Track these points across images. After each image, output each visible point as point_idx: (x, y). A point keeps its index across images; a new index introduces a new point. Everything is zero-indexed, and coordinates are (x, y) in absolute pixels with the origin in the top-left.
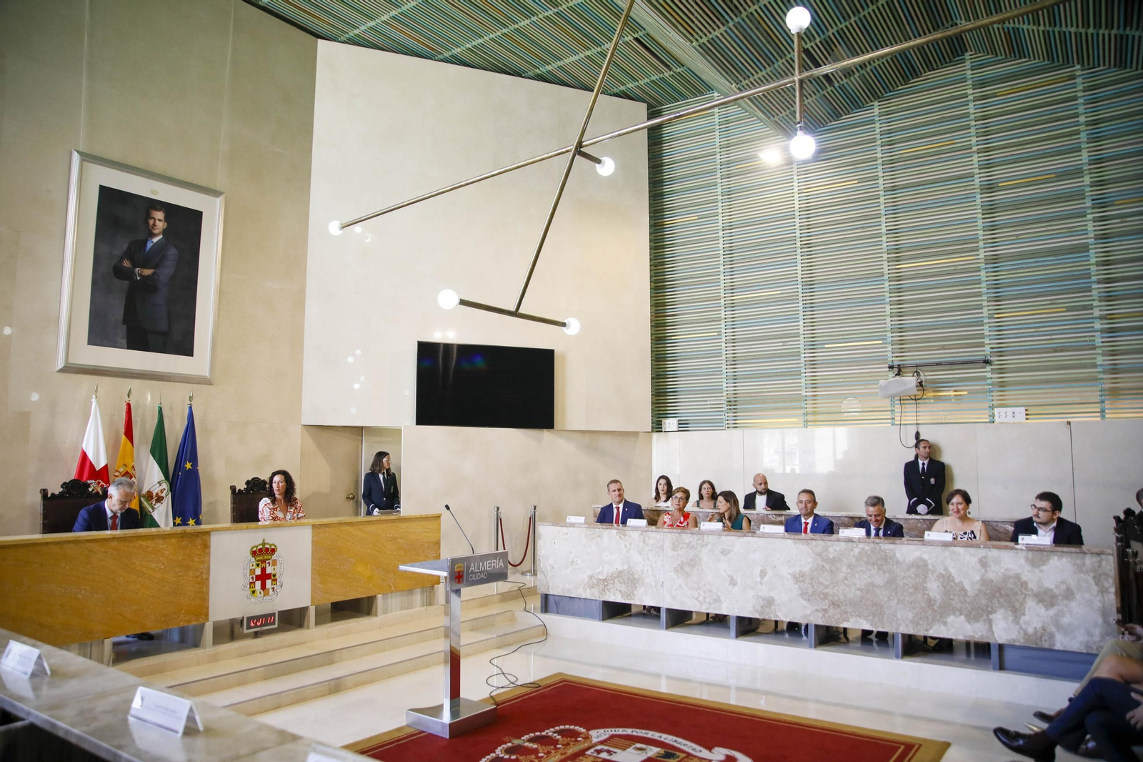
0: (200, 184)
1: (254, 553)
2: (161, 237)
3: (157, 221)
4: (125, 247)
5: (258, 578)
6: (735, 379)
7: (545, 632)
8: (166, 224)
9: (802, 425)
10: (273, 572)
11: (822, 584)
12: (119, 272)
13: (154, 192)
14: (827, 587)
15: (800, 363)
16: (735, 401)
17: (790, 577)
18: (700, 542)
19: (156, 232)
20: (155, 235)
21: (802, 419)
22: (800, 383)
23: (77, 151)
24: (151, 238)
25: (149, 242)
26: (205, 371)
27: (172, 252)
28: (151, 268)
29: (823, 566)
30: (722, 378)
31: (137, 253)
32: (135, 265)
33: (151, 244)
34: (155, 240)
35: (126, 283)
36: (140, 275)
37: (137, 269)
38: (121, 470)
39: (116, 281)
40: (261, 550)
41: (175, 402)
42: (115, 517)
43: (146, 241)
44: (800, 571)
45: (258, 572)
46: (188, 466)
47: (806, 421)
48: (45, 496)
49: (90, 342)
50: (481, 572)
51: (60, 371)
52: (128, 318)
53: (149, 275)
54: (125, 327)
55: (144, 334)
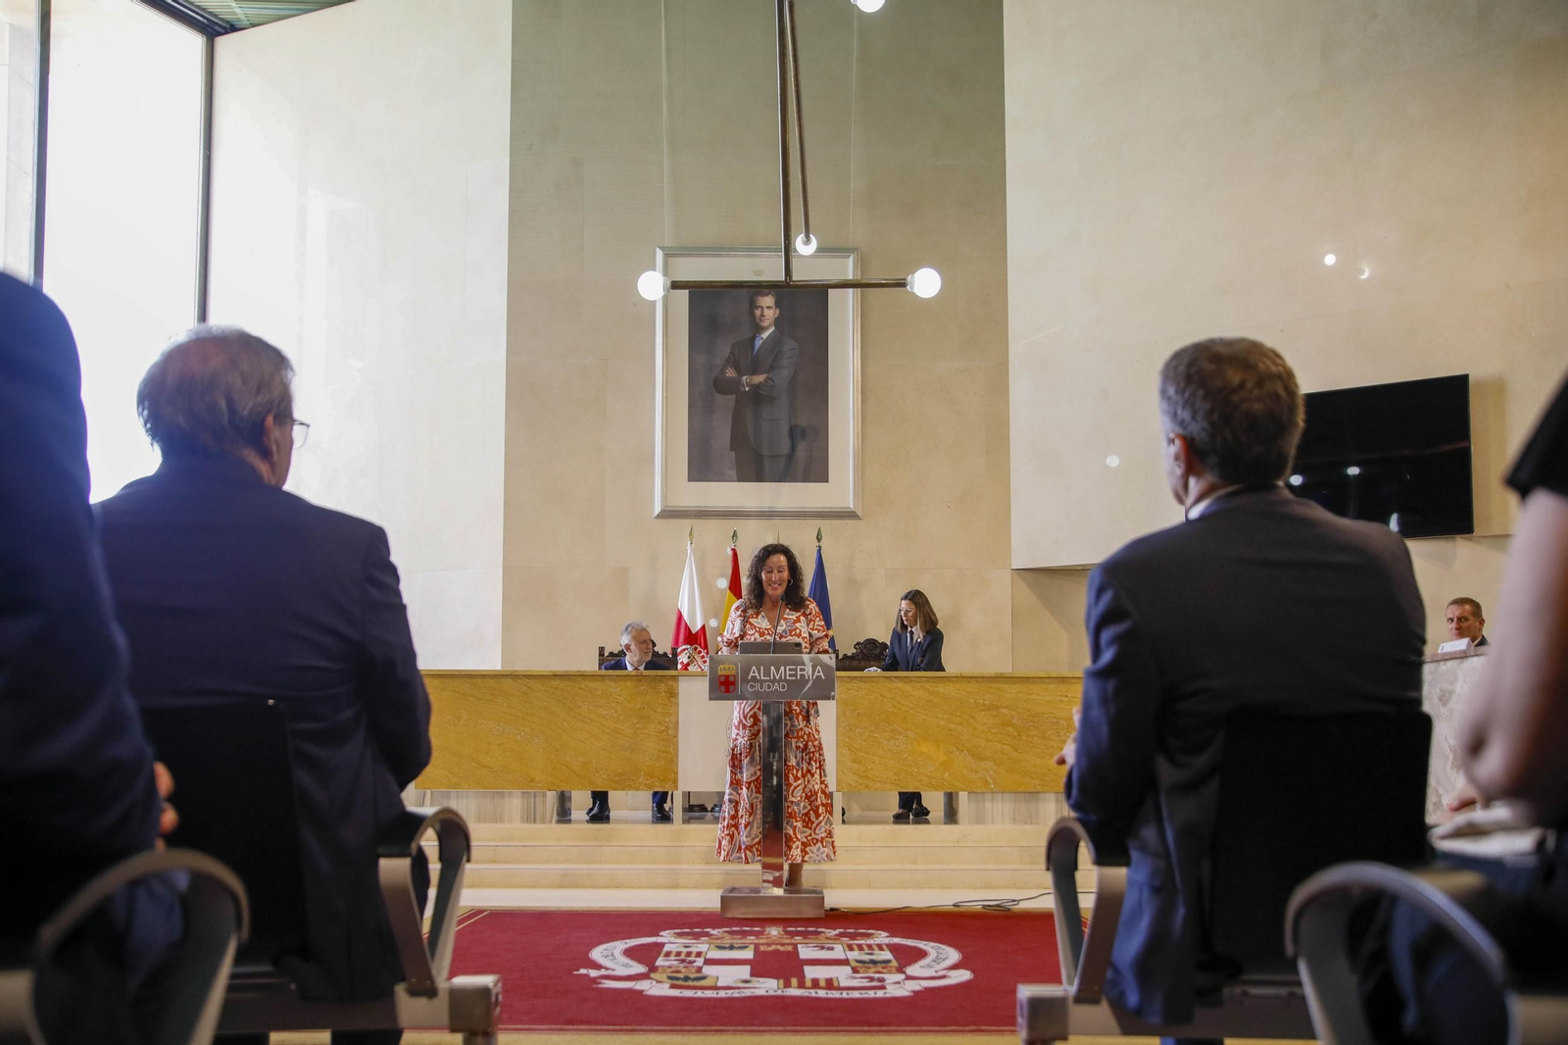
2: (772, 329)
3: (765, 310)
4: (727, 353)
8: (778, 312)
12: (721, 386)
13: (758, 273)
19: (765, 324)
20: (764, 329)
23: (661, 248)
24: (760, 334)
25: (757, 339)
26: (850, 503)
27: (789, 345)
28: (763, 373)
31: (747, 358)
32: (740, 373)
33: (761, 342)
34: (765, 335)
36: (749, 384)
37: (745, 377)
43: (753, 339)
48: (601, 654)
49: (691, 479)
50: (774, 681)
51: (659, 516)
52: (738, 442)
53: (761, 383)
54: (733, 453)
55: (759, 459)
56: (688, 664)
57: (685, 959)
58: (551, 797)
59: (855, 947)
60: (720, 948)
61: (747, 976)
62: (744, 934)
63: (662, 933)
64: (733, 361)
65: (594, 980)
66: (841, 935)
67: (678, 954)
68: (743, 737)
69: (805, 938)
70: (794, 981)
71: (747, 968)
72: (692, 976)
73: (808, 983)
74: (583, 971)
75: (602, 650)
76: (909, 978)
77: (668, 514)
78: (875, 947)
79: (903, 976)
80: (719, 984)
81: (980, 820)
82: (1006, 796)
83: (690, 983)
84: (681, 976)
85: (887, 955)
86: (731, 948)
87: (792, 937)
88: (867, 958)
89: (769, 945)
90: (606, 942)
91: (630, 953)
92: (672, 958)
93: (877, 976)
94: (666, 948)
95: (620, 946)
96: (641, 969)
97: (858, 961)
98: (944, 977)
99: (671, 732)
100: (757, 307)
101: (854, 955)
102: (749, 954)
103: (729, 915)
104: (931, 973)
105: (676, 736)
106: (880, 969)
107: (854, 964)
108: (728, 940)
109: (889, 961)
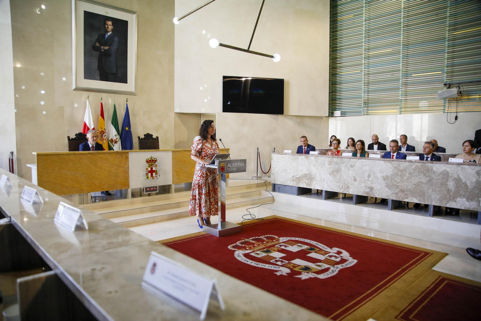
0: (126, 9)
1: (147, 162)
2: (111, 32)
3: (109, 25)
4: (96, 37)
5: (149, 172)
6: (368, 92)
7: (273, 200)
8: (113, 27)
9: (399, 113)
10: (156, 170)
11: (396, 181)
12: (95, 48)
13: (107, 13)
14: (398, 183)
15: (399, 84)
16: (368, 102)
17: (381, 178)
18: (341, 161)
19: (109, 30)
20: (109, 32)
21: (399, 110)
22: (399, 93)
24: (107, 33)
25: (106, 35)
26: (133, 90)
27: (116, 39)
28: (108, 46)
29: (397, 173)
30: (362, 92)
31: (102, 40)
32: (101, 45)
33: (107, 36)
34: (109, 34)
35: (98, 53)
36: (103, 49)
37: (102, 47)
39: (94, 52)
40: (150, 160)
41: (120, 102)
42: (93, 147)
44: (386, 175)
45: (149, 169)
46: (127, 129)
47: (401, 111)
48: (69, 139)
49: (84, 79)
50: (233, 167)
51: (74, 90)
52: (100, 67)
53: (107, 49)
54: (98, 71)
55: (107, 74)
68: (203, 180)
75: (69, 137)
77: (77, 89)
100: (106, 24)
105: (128, 171)
106: (321, 252)
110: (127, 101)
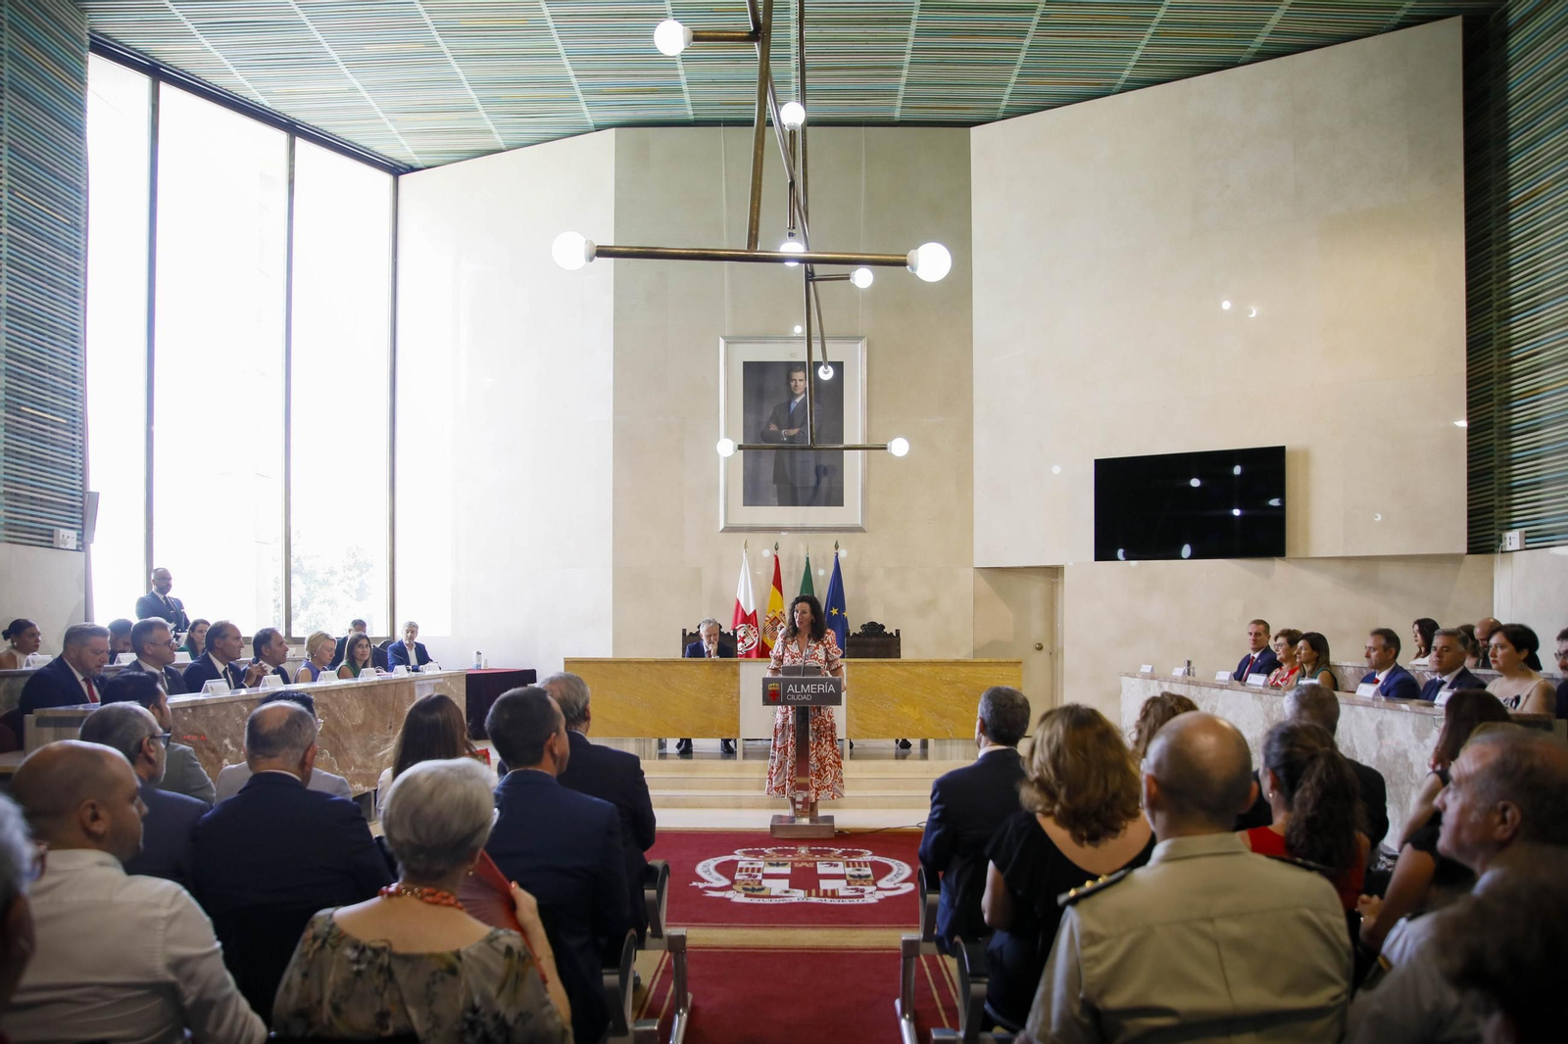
2: (803, 397)
3: (798, 382)
4: (771, 412)
12: (768, 436)
13: (792, 355)
19: (798, 392)
20: (798, 395)
23: (722, 336)
24: (794, 400)
25: (792, 403)
26: (858, 521)
28: (796, 428)
31: (785, 416)
32: (780, 428)
33: (794, 406)
34: (798, 400)
36: (786, 436)
37: (783, 431)
38: (771, 615)
43: (789, 403)
46: (834, 612)
48: (684, 634)
49: (745, 504)
50: (803, 694)
51: (722, 531)
52: (778, 477)
53: (796, 435)
54: (775, 486)
55: (794, 490)
56: (744, 637)
57: (751, 872)
58: (655, 742)
59: (851, 864)
60: (771, 865)
61: (787, 888)
62: (785, 852)
63: (736, 852)
64: (775, 419)
65: (702, 891)
66: (844, 853)
67: (747, 870)
69: (822, 856)
70: (814, 892)
71: (786, 882)
72: (757, 887)
73: (821, 894)
74: (694, 884)
75: (684, 631)
76: (879, 889)
77: (728, 529)
78: (862, 864)
79: (875, 888)
80: (772, 894)
81: (942, 757)
82: (961, 741)
83: (756, 893)
84: (750, 887)
85: (868, 871)
86: (778, 865)
87: (813, 856)
88: (856, 873)
89: (800, 862)
90: (704, 860)
91: (719, 868)
92: (744, 873)
93: (860, 887)
94: (740, 865)
95: (712, 863)
96: (726, 882)
97: (851, 876)
98: (898, 888)
99: (735, 699)
100: (792, 380)
101: (850, 871)
102: (787, 870)
103: (776, 836)
104: (891, 885)
105: (738, 702)
106: (863, 882)
107: (848, 878)
108: (775, 858)
109: (868, 876)
110: (837, 547)
